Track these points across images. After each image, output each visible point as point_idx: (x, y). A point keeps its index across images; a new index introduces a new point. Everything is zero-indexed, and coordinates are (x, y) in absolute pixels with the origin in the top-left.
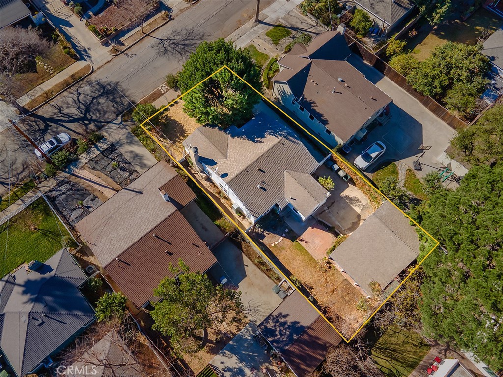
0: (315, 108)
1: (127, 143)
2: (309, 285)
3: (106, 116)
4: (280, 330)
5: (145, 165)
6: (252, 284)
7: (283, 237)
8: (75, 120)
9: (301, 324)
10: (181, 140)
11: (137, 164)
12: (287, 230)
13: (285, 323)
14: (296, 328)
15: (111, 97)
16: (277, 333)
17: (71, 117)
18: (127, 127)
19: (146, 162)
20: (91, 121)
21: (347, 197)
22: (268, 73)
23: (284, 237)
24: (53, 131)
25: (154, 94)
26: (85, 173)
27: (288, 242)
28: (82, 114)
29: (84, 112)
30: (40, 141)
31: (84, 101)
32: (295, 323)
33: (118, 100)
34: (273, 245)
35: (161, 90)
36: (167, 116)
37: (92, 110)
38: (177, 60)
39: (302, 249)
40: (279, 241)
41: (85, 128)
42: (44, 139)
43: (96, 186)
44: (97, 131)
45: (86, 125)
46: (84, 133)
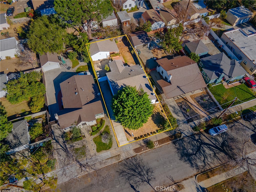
1: (180, 121)
3: (189, 141)
4: (144, 38)
5: (173, 108)
6: (146, 57)
8: (207, 144)
10: (155, 113)
11: (176, 109)
13: (142, 40)
14: (140, 37)
15: (185, 151)
16: (145, 38)
17: (208, 147)
18: (179, 130)
20: (197, 141)
24: (218, 142)
25: (162, 143)
26: (202, 114)
28: (202, 147)
29: (201, 147)
30: (225, 139)
31: (201, 155)
32: (139, 39)
33: (181, 148)
35: (158, 144)
36: (158, 127)
37: (197, 147)
39: (125, 61)
41: (201, 138)
42: (223, 140)
43: (197, 106)
44: (195, 134)
45: (200, 139)
46: (201, 135)
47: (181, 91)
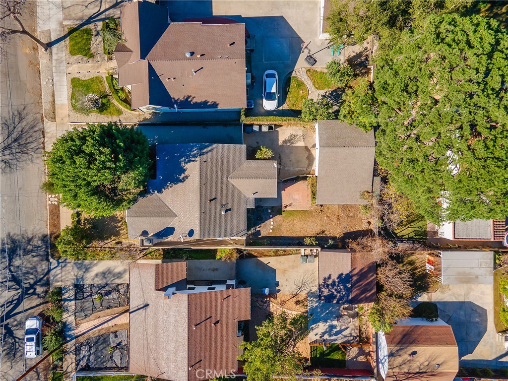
0: (194, 101)
1: (84, 272)
2: (320, 231)
3: (39, 270)
4: (336, 290)
5: (119, 273)
6: (284, 271)
7: (271, 218)
8: (19, 301)
9: (345, 273)
10: (120, 227)
11: (113, 278)
12: (269, 211)
13: (334, 282)
14: (344, 279)
15: (21, 252)
16: (335, 293)
17: (13, 301)
18: (67, 261)
19: (117, 270)
20: (32, 286)
21: (285, 142)
22: (119, 97)
23: (273, 217)
24: (16, 326)
25: (52, 213)
26: (84, 326)
27: (278, 218)
28: (17, 290)
29: (18, 287)
30: (18, 342)
31: (4, 278)
32: (340, 276)
33: (29, 247)
34: (271, 231)
35: (53, 203)
36: (85, 219)
37: (20, 278)
38: (29, 162)
39: (292, 213)
40: (272, 223)
41: (36, 296)
42: (18, 338)
43: (105, 326)
44: (49, 288)
45: (34, 293)
46: (41, 300)
47: (137, 308)
